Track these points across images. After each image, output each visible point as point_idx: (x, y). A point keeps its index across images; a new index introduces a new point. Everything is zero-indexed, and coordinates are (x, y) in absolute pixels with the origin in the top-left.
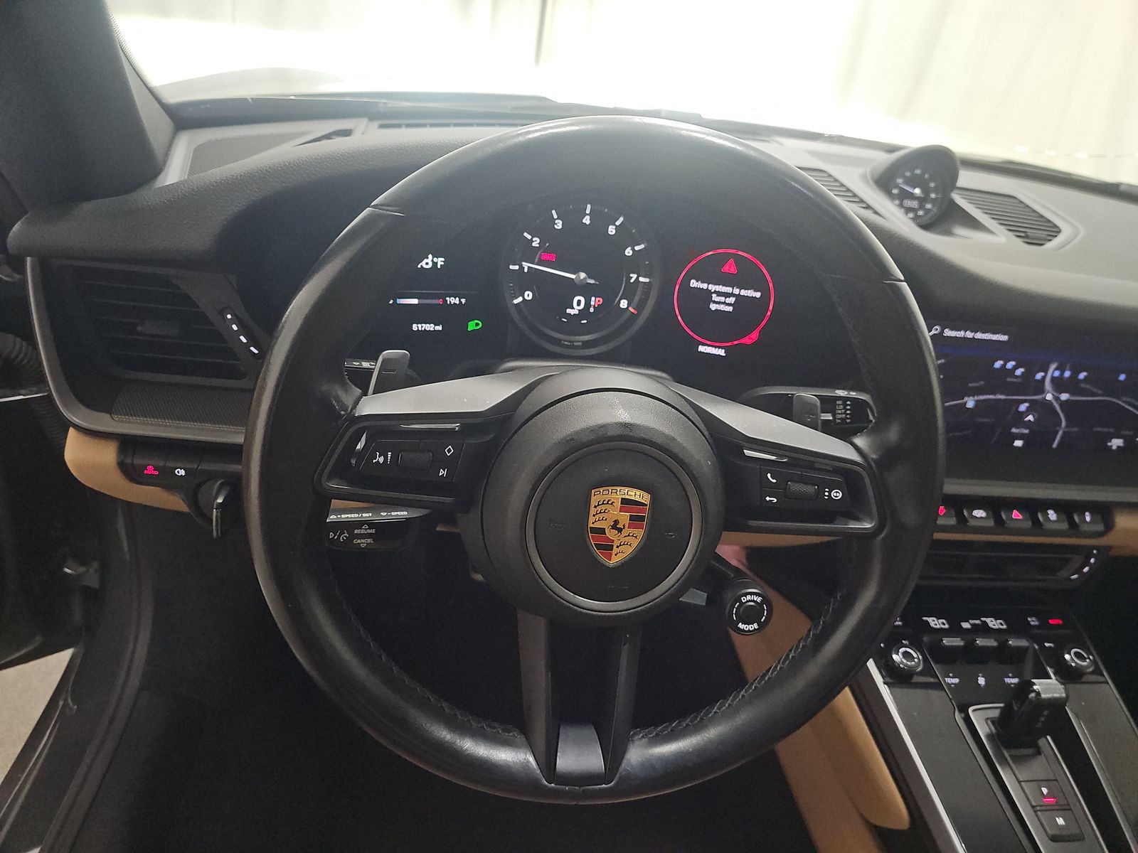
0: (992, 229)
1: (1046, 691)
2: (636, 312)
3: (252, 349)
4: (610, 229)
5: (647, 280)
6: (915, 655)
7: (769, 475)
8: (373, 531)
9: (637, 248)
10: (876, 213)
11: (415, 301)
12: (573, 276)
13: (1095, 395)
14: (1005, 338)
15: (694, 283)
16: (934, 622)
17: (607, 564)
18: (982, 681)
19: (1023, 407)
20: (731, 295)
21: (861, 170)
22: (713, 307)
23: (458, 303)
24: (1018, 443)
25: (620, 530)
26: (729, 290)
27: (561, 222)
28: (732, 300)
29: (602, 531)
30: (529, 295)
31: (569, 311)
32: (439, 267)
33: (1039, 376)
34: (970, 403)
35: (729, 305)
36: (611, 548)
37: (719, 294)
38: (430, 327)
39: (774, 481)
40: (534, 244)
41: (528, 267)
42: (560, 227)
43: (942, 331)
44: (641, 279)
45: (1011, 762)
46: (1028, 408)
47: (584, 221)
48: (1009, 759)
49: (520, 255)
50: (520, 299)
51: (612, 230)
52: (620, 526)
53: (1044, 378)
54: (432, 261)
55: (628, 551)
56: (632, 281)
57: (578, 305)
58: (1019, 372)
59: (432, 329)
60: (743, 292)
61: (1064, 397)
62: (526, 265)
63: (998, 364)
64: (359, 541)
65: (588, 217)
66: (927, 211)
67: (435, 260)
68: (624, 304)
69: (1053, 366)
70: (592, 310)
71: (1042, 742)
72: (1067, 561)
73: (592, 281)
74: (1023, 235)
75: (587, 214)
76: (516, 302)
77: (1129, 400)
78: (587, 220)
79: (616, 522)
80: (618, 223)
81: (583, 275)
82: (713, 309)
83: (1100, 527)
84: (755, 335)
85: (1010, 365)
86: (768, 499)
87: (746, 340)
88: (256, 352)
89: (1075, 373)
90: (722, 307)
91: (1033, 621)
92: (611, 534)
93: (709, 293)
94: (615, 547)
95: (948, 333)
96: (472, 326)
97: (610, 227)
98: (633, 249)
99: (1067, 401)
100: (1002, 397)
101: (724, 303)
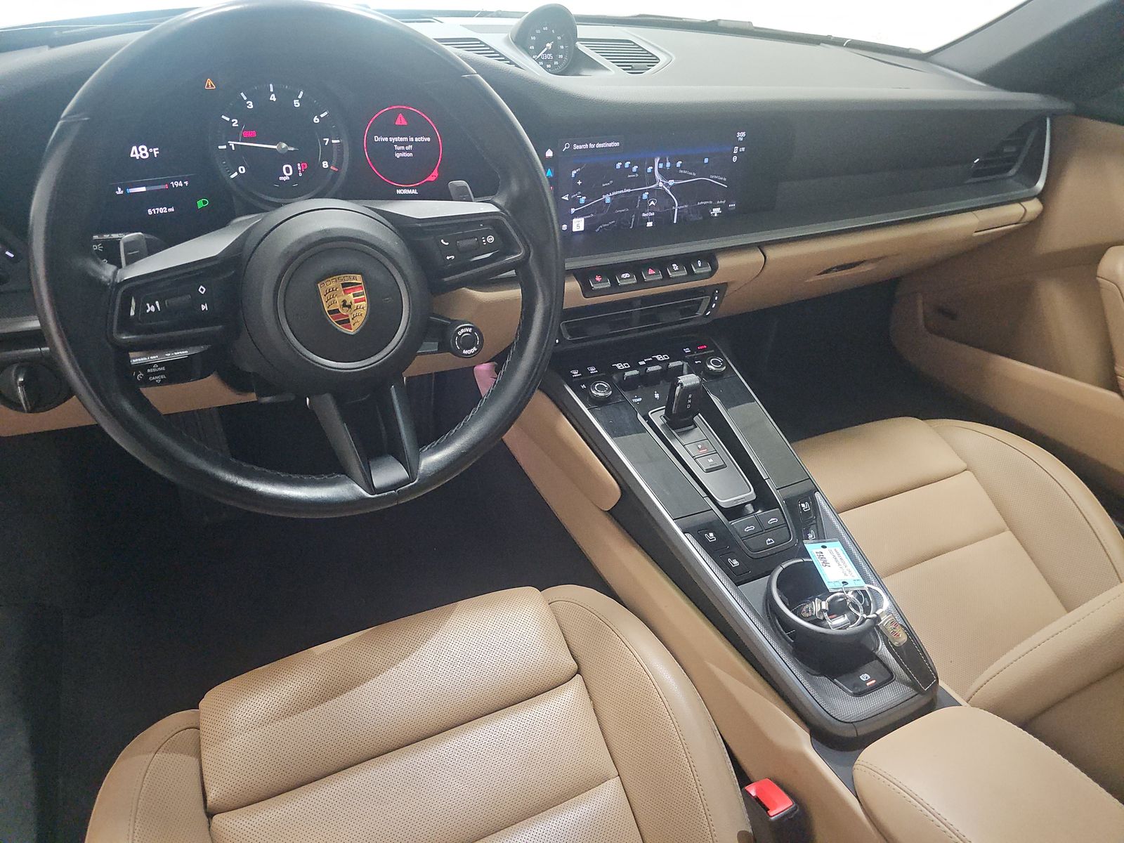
0: (608, 68)
1: (687, 382)
2: (337, 170)
3: (7, 253)
4: (295, 103)
5: (338, 141)
6: (606, 386)
7: (442, 241)
8: (163, 369)
9: (322, 116)
10: (518, 66)
11: (143, 189)
12: (275, 147)
13: (691, 177)
14: (617, 144)
15: (377, 139)
16: (619, 366)
17: (351, 333)
18: (657, 396)
19: (645, 196)
20: (409, 143)
21: (505, 35)
22: (398, 155)
23: (182, 185)
24: (650, 224)
25: (349, 307)
26: (406, 139)
27: (251, 103)
28: (410, 147)
29: (337, 311)
30: (242, 170)
31: (281, 178)
32: (156, 156)
33: (650, 169)
34: (607, 198)
35: (408, 151)
36: (348, 321)
37: (399, 144)
38: (162, 210)
39: (447, 244)
40: (234, 125)
41: (234, 145)
42: (252, 107)
43: (572, 147)
44: (333, 141)
45: (678, 437)
46: (648, 195)
47: (271, 99)
48: (676, 435)
49: (224, 136)
50: (236, 174)
51: (297, 103)
52: (348, 303)
53: (653, 170)
54: (148, 151)
55: (361, 320)
56: (326, 144)
57: (287, 173)
58: (635, 169)
59: (165, 212)
60: (417, 140)
61: (671, 182)
62: (232, 144)
63: (619, 165)
64: (154, 378)
65: (273, 95)
66: (561, 61)
67: (151, 150)
68: (325, 164)
69: (657, 160)
70: (300, 174)
71: (696, 419)
72: (700, 303)
73: (292, 149)
74: (630, 68)
75: (272, 93)
76: (232, 176)
77: (716, 177)
78: (273, 98)
79: (344, 301)
80: (300, 97)
81: (284, 145)
82: (398, 157)
83: (709, 269)
84: (435, 173)
85: (627, 164)
86: (448, 258)
87: (431, 178)
88: (12, 256)
89: (673, 163)
90: (404, 154)
91: (687, 350)
92: (343, 311)
93: (391, 144)
94: (351, 320)
95: (576, 147)
96: (200, 204)
97: (295, 101)
98: (319, 117)
99: (674, 185)
100: (629, 190)
101: (405, 151)
